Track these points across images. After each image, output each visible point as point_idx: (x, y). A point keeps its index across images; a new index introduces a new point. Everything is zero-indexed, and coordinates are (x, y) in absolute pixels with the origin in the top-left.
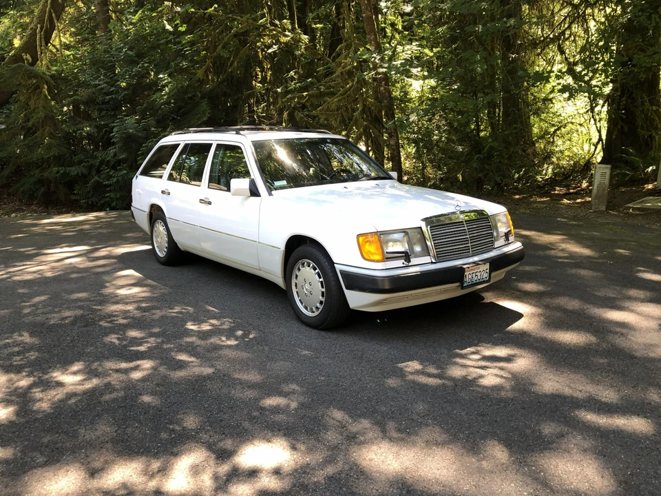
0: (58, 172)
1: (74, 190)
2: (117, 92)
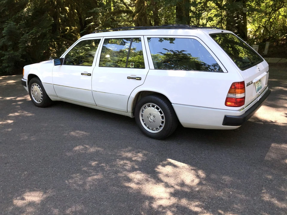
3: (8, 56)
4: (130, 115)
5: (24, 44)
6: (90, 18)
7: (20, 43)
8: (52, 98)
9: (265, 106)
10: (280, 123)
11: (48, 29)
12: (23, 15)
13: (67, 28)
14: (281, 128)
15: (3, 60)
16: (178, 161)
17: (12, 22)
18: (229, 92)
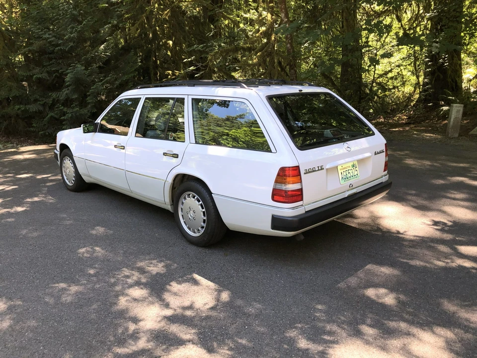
0: (19, 109)
1: (32, 124)
2: (63, 44)
3: (70, 115)
4: (169, 207)
5: (96, 97)
6: (190, 59)
7: (89, 95)
8: (87, 179)
9: (409, 208)
10: (411, 235)
11: (130, 76)
12: (97, 55)
13: (169, 73)
14: (405, 243)
15: (64, 120)
16: (206, 279)
17: (79, 66)
18: (276, 182)
